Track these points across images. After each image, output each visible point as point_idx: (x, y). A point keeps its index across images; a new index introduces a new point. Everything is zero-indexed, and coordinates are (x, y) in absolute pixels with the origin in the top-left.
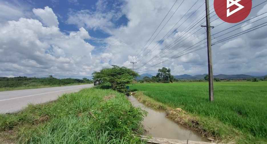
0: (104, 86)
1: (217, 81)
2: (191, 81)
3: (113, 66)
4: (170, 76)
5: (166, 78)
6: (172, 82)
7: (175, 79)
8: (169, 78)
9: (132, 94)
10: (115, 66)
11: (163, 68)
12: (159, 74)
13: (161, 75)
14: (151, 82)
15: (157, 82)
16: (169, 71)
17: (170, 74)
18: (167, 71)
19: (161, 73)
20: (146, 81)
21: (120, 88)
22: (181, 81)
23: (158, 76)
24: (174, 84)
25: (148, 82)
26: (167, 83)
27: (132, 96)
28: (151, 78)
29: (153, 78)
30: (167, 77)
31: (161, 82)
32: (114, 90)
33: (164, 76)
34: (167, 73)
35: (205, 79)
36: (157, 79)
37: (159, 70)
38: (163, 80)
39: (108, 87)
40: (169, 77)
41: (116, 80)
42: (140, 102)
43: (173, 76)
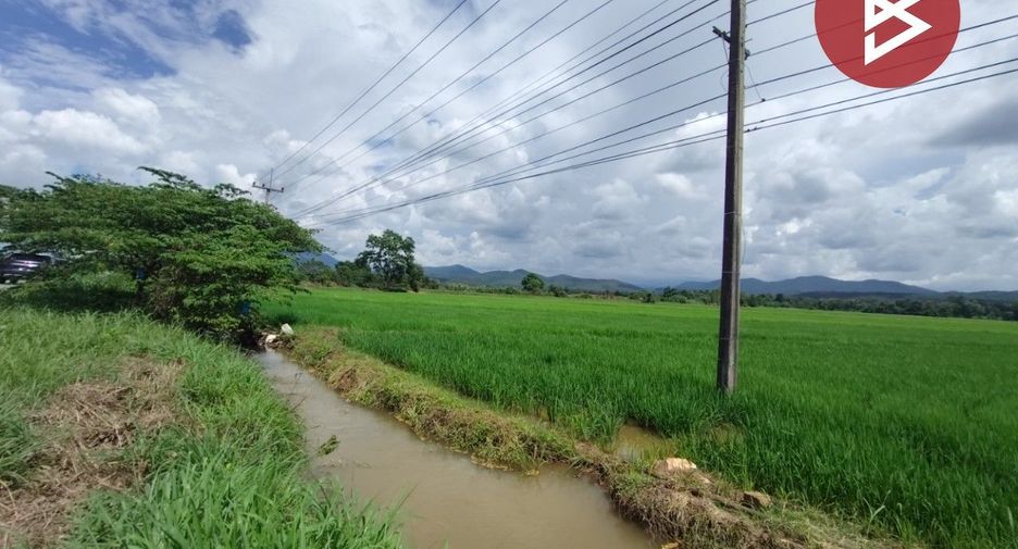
0: (78, 288)
1: (557, 295)
2: (480, 291)
3: (156, 172)
4: (411, 266)
5: (396, 273)
6: (416, 290)
7: (426, 281)
8: (406, 275)
9: (275, 341)
10: (170, 175)
11: (389, 233)
12: (367, 254)
13: (378, 260)
14: (332, 283)
15: (360, 285)
16: (409, 246)
17: (412, 258)
18: (402, 248)
19: (377, 250)
20: (312, 278)
21: (204, 310)
22: (447, 288)
23: (361, 262)
24: (424, 296)
25: (322, 281)
26: (396, 291)
27: (269, 350)
28: (333, 269)
29: (344, 270)
30: (399, 268)
31: (373, 287)
32: (163, 317)
33: (387, 265)
34: (402, 253)
35: (525, 288)
36: (356, 273)
37: (372, 240)
38: (380, 281)
39: (107, 301)
40: (407, 272)
41: (179, 257)
42: (353, 403)
43: (420, 269)
